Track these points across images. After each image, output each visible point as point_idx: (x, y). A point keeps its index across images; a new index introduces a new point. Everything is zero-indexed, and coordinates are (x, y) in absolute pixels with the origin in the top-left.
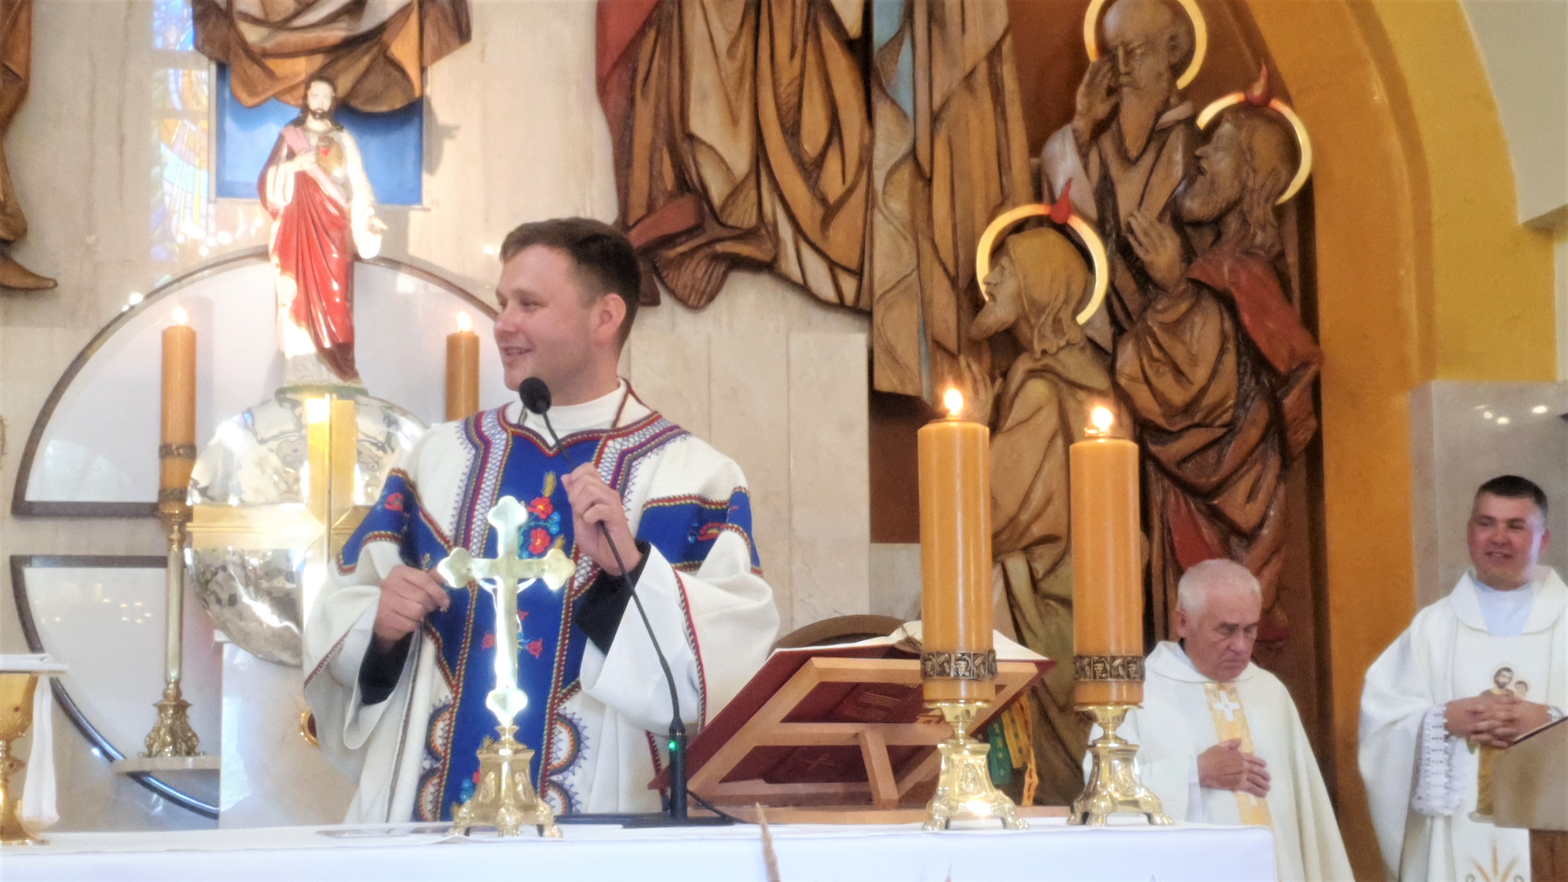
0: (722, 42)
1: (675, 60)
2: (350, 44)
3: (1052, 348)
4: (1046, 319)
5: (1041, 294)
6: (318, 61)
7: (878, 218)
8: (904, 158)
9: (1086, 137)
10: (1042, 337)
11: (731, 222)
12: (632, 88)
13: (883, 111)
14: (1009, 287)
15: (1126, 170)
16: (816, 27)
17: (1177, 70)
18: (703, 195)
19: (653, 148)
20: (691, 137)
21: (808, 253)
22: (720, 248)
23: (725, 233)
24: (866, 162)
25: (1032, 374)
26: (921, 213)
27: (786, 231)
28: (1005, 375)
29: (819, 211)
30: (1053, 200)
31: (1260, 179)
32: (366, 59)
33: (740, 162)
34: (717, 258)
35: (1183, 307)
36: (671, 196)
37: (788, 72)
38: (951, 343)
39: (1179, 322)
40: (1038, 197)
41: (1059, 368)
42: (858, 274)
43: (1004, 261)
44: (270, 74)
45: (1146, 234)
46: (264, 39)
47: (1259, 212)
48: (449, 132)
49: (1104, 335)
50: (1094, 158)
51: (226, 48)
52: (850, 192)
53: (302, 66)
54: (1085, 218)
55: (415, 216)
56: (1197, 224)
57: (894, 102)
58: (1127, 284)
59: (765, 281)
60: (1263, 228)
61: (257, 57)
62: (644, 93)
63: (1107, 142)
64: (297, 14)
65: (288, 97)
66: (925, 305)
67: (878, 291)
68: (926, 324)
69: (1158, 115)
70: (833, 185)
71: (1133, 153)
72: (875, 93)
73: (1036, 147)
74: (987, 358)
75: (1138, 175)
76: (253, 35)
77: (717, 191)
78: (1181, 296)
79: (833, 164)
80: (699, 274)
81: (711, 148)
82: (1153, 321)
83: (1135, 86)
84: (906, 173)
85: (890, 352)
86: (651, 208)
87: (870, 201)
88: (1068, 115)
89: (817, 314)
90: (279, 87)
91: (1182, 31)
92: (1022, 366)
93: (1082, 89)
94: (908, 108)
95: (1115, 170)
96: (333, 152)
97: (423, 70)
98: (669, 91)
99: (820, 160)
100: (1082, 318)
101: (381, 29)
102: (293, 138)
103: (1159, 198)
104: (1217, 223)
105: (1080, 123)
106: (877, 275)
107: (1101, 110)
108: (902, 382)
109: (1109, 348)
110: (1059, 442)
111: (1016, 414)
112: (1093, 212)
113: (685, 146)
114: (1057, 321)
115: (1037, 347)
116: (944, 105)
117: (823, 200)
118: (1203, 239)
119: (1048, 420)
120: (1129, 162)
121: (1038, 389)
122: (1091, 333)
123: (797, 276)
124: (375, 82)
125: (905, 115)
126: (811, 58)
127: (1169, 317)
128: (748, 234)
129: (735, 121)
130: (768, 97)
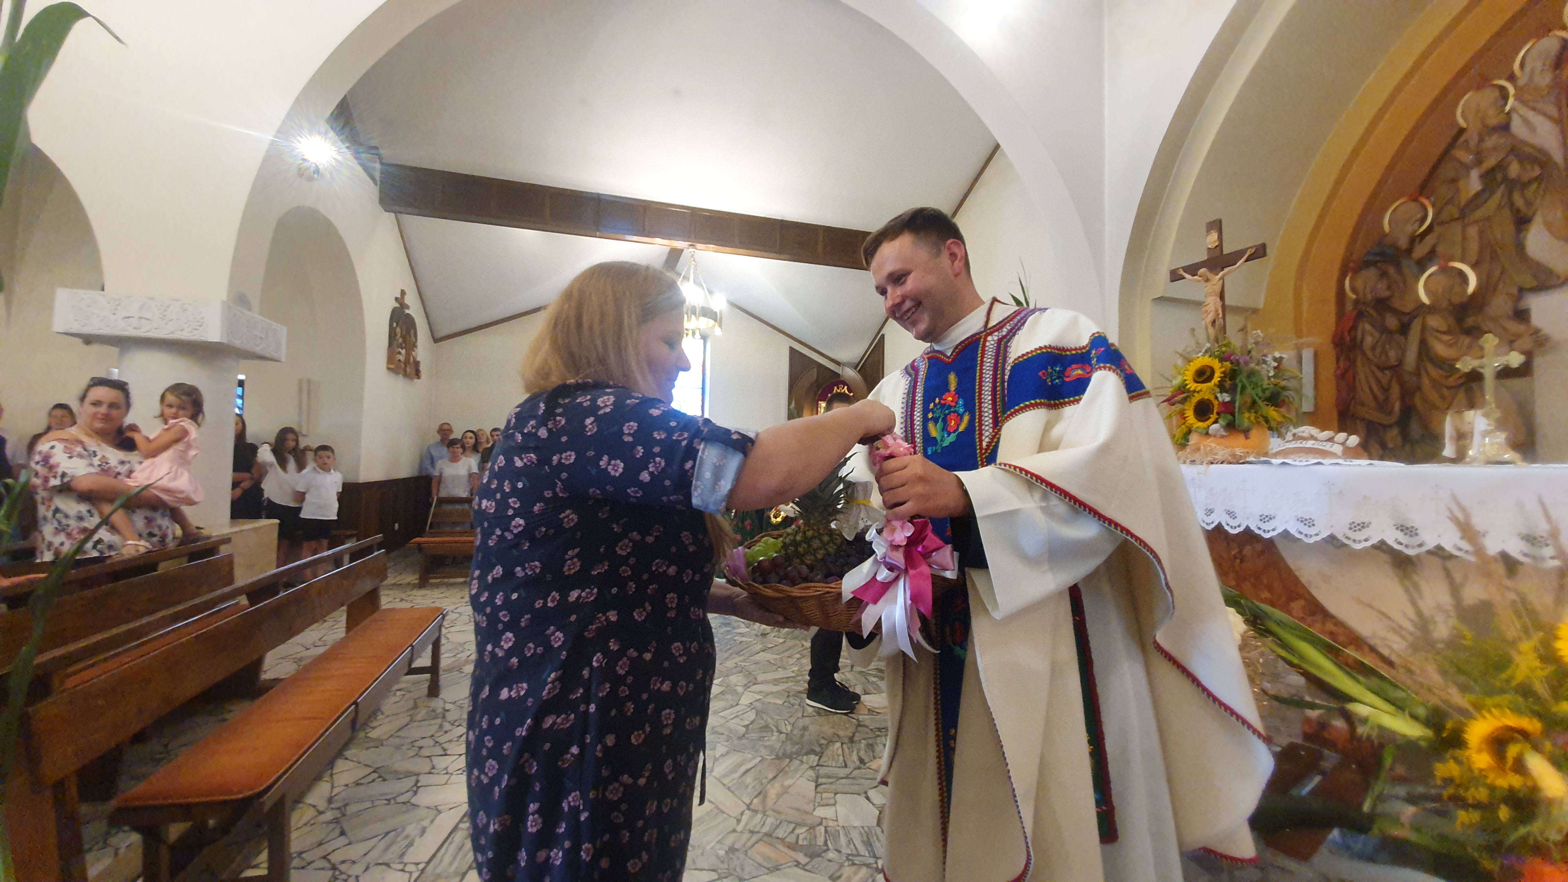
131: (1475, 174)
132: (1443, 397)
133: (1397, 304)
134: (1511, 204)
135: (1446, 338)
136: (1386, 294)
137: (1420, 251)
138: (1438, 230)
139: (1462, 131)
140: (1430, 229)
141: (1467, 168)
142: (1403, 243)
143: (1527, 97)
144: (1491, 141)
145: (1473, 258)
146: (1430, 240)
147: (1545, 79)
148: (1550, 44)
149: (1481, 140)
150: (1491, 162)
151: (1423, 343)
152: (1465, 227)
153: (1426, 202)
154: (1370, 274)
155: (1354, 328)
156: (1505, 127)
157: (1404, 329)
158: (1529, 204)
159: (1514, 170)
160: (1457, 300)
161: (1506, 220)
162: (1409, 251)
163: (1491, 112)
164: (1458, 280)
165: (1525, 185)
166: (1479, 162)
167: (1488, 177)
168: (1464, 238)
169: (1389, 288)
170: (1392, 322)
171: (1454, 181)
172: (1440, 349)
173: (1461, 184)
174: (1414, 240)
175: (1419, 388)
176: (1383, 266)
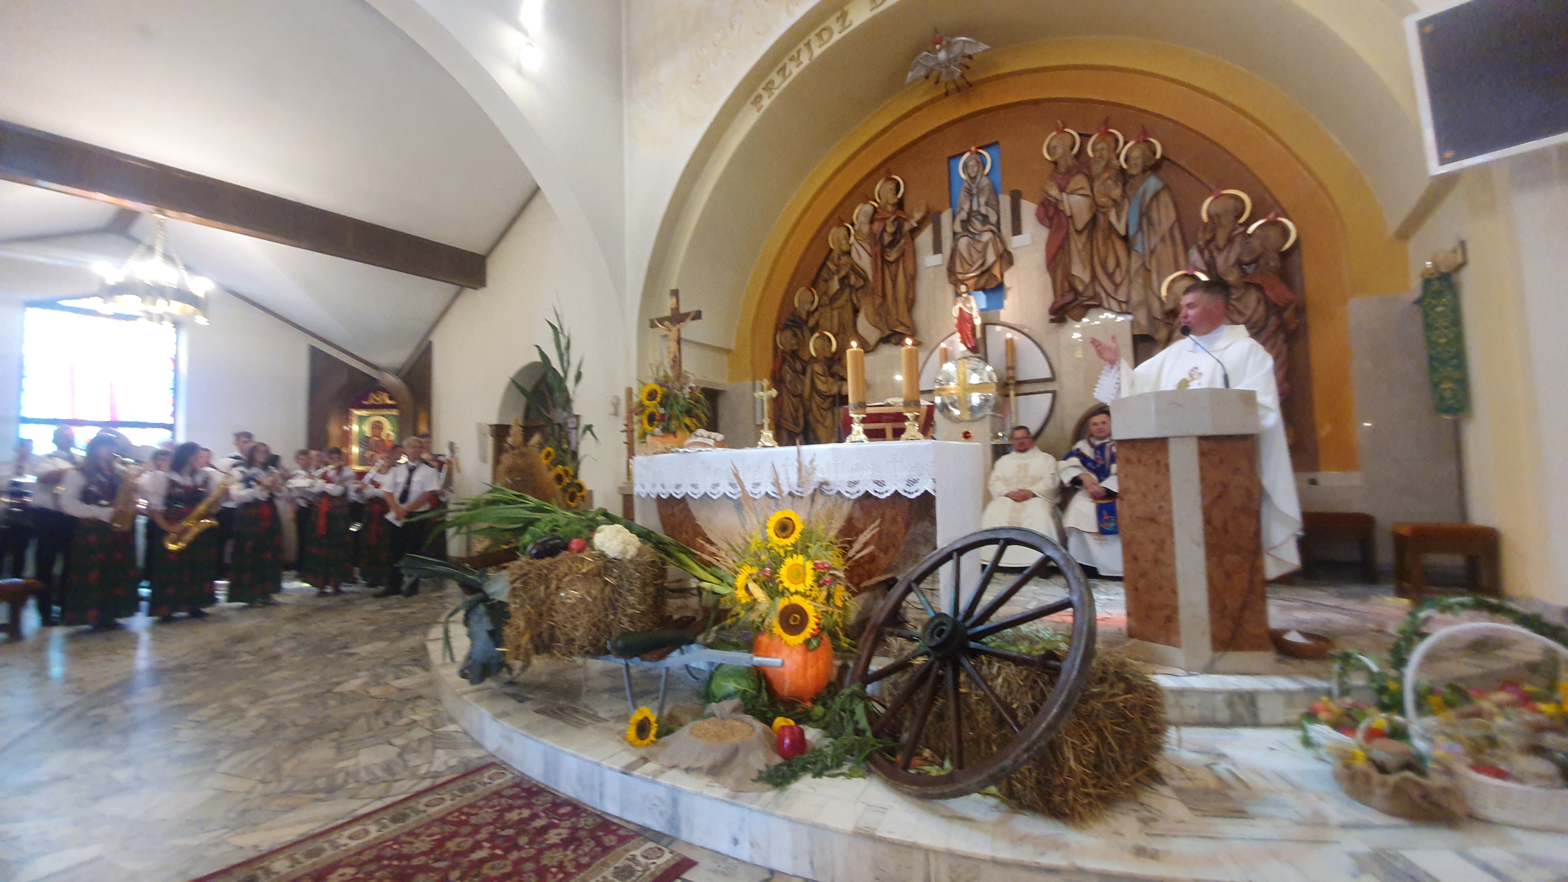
0: (1080, 246)
1: (1067, 256)
2: (983, 273)
7: (1133, 285)
11: (1087, 296)
12: (1056, 266)
13: (1133, 254)
15: (1220, 253)
17: (1238, 217)
18: (1077, 290)
19: (1062, 280)
20: (1073, 275)
21: (1111, 300)
22: (1083, 303)
23: (1085, 299)
24: (1128, 271)
26: (1147, 280)
27: (1103, 295)
29: (1114, 287)
30: (1190, 268)
31: (1271, 245)
32: (987, 276)
34: (1083, 306)
35: (1242, 292)
36: (1068, 292)
37: (1102, 251)
38: (1159, 317)
43: (1171, 290)
44: (965, 284)
45: (1226, 271)
46: (963, 277)
47: (1272, 255)
48: (1009, 289)
50: (1206, 252)
51: (956, 282)
52: (1123, 280)
53: (972, 282)
54: (1201, 271)
56: (1247, 264)
57: (1137, 251)
59: (1099, 309)
60: (1273, 261)
61: (962, 282)
62: (1059, 267)
63: (1212, 246)
64: (970, 269)
67: (1133, 306)
69: (1232, 233)
70: (1118, 279)
71: (1222, 248)
72: (1131, 250)
73: (1185, 253)
75: (1225, 252)
76: (960, 277)
77: (1080, 288)
78: (1241, 288)
79: (1118, 273)
80: (1078, 311)
83: (1221, 227)
84: (1142, 270)
85: (1137, 321)
86: (1064, 297)
87: (1130, 282)
91: (1240, 205)
93: (1201, 232)
94: (1142, 251)
95: (1216, 254)
96: (968, 301)
97: (1002, 275)
98: (1066, 264)
99: (1113, 273)
101: (990, 268)
103: (1232, 259)
104: (1255, 263)
106: (1133, 301)
108: (1139, 330)
113: (1071, 279)
116: (1154, 248)
117: (1115, 283)
118: (1249, 269)
120: (1220, 250)
123: (1108, 307)
124: (990, 281)
125: (1141, 254)
127: (1236, 296)
128: (1092, 298)
129: (1085, 267)
130: (1096, 259)
131: (836, 278)
132: (822, 416)
133: (800, 354)
134: (852, 300)
135: (823, 378)
136: (796, 347)
137: (812, 322)
138: (820, 309)
139: (831, 250)
140: (816, 309)
141: (834, 274)
142: (804, 316)
143: (858, 238)
144: (844, 260)
145: (835, 330)
146: (816, 315)
147: (865, 229)
148: (867, 208)
149: (839, 258)
150: (843, 273)
151: (813, 382)
152: (832, 309)
153: (814, 291)
154: (788, 333)
155: (780, 369)
156: (849, 253)
157: (804, 373)
158: (859, 301)
159: (853, 279)
160: (828, 355)
161: (849, 309)
162: (806, 322)
163: (844, 242)
164: (827, 343)
165: (857, 290)
166: (838, 272)
167: (843, 280)
168: (832, 317)
169: (798, 344)
170: (799, 366)
171: (826, 281)
172: (821, 386)
173: (830, 283)
174: (810, 314)
175: (811, 410)
176: (794, 329)
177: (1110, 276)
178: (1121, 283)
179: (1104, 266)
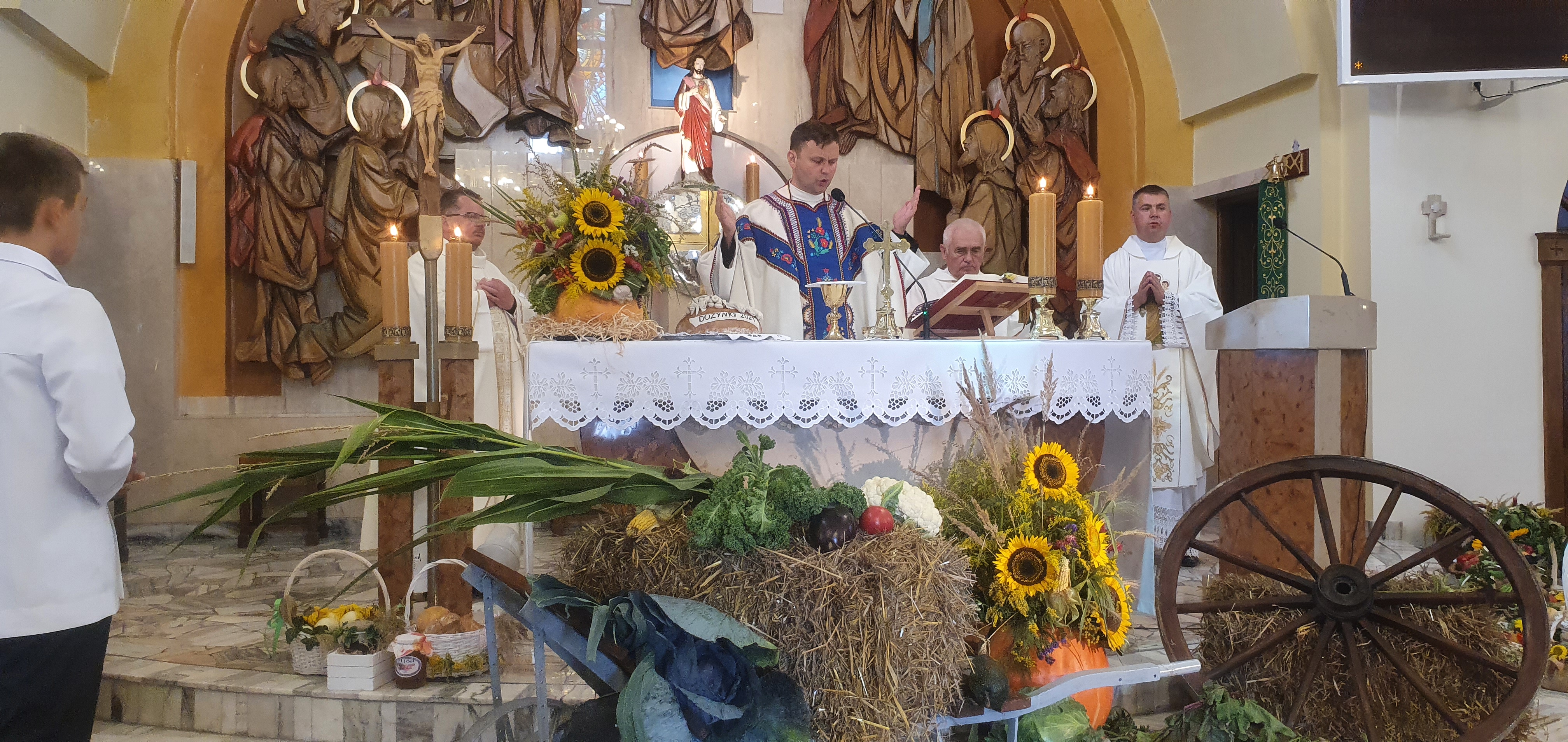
0: (857, 41)
1: (837, 49)
2: (705, 41)
3: (991, 171)
4: (989, 159)
5: (987, 148)
6: (692, 48)
7: (919, 115)
8: (931, 90)
9: (1006, 82)
10: (987, 167)
11: (859, 118)
12: (819, 59)
13: (921, 70)
14: (974, 145)
15: (1022, 96)
16: (895, 33)
17: (1043, 54)
18: (849, 106)
19: (828, 86)
20: (844, 82)
21: (890, 131)
22: (854, 128)
23: (856, 122)
24: (914, 92)
25: (982, 182)
26: (937, 113)
27: (881, 121)
28: (970, 182)
29: (895, 113)
30: (992, 109)
31: (1076, 100)
32: (711, 48)
33: (864, 93)
34: (853, 133)
35: (1044, 154)
36: (835, 107)
37: (883, 54)
38: (948, 170)
39: (1042, 159)
40: (985, 108)
41: (993, 179)
42: (910, 140)
43: (972, 135)
44: (671, 52)
45: (1029, 122)
46: (671, 40)
47: (1075, 114)
48: (744, 79)
49: (1011, 166)
50: (1009, 90)
51: (654, 44)
52: (908, 104)
53: (685, 51)
54: (1006, 117)
55: (731, 115)
56: (1050, 119)
57: (927, 67)
58: (1022, 145)
59: (871, 143)
60: (1077, 121)
61: (668, 47)
62: (824, 63)
63: (1013, 83)
64: (683, 29)
65: (680, 64)
66: (938, 153)
67: (919, 147)
68: (938, 159)
69: (1036, 73)
70: (901, 102)
71: (1025, 89)
72: (918, 62)
73: (984, 85)
74: (962, 176)
75: (1027, 97)
76: (665, 37)
77: (854, 104)
78: (1043, 149)
79: (901, 93)
80: (846, 139)
81: (851, 85)
82: (1031, 159)
83: (1025, 60)
84: (930, 97)
85: (923, 173)
86: (826, 112)
87: (916, 109)
88: (997, 73)
89: (892, 156)
90: (676, 60)
91: (1046, 38)
92: (978, 178)
93: (1004, 61)
94: (932, 70)
95: (1017, 96)
96: (705, 87)
97: (734, 52)
98: (834, 61)
99: (896, 92)
100: (1003, 159)
101: (718, 34)
102: (688, 82)
103: (1035, 108)
104: (1058, 119)
105: (1003, 76)
106: (918, 140)
107: (1012, 70)
108: (928, 186)
109: (1013, 171)
110: (993, 210)
111: (976, 198)
112: (1008, 114)
113: (840, 86)
114: (993, 159)
115: (985, 171)
116: (947, 68)
117: (897, 108)
118: (1052, 126)
119: (989, 201)
120: (1023, 93)
121: (984, 187)
122: (1006, 164)
123: (885, 141)
124: (715, 58)
125: (931, 73)
126: (892, 47)
127: (1038, 158)
128: (865, 123)
129: (861, 75)
130: (874, 63)
133: (314, 118)
136: (299, 101)
146: (357, 43)
151: (354, 184)
154: (281, 66)
157: (323, 160)
164: (391, 106)
169: (305, 95)
170: (308, 144)
172: (376, 196)
174: (336, 35)
176: (297, 61)
177: (892, 96)
178: (904, 109)
179: (884, 79)
